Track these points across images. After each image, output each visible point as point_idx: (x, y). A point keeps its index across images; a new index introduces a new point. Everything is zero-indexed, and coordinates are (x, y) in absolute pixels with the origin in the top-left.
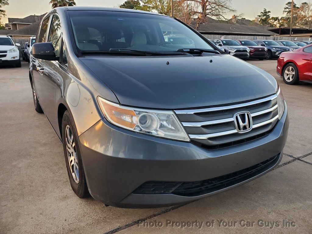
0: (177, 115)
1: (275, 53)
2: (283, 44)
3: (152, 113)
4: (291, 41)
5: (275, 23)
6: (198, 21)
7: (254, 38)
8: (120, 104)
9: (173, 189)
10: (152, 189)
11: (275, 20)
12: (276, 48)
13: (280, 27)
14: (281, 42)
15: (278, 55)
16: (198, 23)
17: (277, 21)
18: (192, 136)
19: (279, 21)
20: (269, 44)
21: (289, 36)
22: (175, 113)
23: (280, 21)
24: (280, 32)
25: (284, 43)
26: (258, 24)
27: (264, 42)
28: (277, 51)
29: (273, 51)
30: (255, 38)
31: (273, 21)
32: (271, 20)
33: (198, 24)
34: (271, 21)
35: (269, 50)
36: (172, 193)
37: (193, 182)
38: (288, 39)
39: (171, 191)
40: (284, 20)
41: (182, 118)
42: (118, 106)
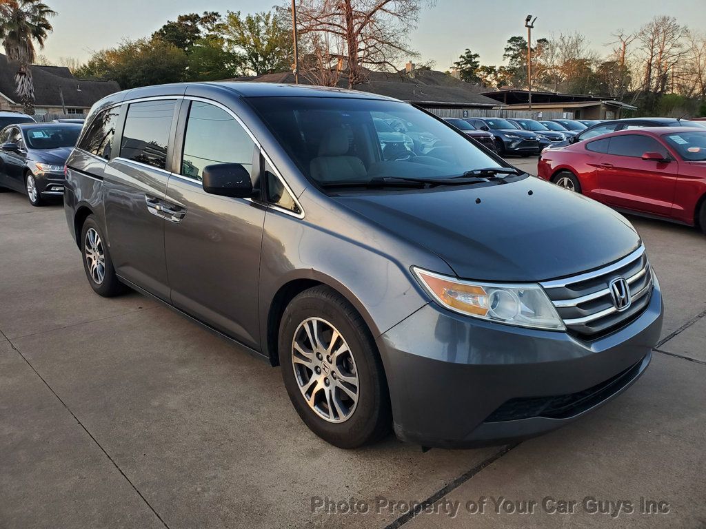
0: (545, 290)
1: (510, 144)
2: (521, 125)
3: (507, 289)
4: (533, 118)
5: (488, 79)
6: (351, 78)
7: (464, 114)
8: (458, 277)
9: (542, 408)
10: (511, 412)
11: (489, 73)
12: (510, 134)
13: (499, 86)
14: (518, 122)
15: (516, 148)
16: (352, 83)
17: (492, 75)
18: (568, 322)
19: (496, 75)
20: (496, 126)
21: (528, 107)
22: (542, 287)
23: (499, 75)
24: (505, 99)
25: (524, 124)
26: (460, 82)
27: (487, 121)
28: (514, 140)
29: (505, 140)
30: (465, 112)
31: (485, 75)
32: (481, 73)
33: (353, 85)
34: (481, 75)
35: (498, 139)
36: (541, 415)
37: (565, 395)
38: (527, 116)
39: (538, 413)
40: (505, 72)
41: (554, 295)
42: (455, 280)
